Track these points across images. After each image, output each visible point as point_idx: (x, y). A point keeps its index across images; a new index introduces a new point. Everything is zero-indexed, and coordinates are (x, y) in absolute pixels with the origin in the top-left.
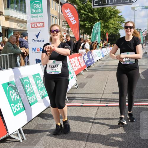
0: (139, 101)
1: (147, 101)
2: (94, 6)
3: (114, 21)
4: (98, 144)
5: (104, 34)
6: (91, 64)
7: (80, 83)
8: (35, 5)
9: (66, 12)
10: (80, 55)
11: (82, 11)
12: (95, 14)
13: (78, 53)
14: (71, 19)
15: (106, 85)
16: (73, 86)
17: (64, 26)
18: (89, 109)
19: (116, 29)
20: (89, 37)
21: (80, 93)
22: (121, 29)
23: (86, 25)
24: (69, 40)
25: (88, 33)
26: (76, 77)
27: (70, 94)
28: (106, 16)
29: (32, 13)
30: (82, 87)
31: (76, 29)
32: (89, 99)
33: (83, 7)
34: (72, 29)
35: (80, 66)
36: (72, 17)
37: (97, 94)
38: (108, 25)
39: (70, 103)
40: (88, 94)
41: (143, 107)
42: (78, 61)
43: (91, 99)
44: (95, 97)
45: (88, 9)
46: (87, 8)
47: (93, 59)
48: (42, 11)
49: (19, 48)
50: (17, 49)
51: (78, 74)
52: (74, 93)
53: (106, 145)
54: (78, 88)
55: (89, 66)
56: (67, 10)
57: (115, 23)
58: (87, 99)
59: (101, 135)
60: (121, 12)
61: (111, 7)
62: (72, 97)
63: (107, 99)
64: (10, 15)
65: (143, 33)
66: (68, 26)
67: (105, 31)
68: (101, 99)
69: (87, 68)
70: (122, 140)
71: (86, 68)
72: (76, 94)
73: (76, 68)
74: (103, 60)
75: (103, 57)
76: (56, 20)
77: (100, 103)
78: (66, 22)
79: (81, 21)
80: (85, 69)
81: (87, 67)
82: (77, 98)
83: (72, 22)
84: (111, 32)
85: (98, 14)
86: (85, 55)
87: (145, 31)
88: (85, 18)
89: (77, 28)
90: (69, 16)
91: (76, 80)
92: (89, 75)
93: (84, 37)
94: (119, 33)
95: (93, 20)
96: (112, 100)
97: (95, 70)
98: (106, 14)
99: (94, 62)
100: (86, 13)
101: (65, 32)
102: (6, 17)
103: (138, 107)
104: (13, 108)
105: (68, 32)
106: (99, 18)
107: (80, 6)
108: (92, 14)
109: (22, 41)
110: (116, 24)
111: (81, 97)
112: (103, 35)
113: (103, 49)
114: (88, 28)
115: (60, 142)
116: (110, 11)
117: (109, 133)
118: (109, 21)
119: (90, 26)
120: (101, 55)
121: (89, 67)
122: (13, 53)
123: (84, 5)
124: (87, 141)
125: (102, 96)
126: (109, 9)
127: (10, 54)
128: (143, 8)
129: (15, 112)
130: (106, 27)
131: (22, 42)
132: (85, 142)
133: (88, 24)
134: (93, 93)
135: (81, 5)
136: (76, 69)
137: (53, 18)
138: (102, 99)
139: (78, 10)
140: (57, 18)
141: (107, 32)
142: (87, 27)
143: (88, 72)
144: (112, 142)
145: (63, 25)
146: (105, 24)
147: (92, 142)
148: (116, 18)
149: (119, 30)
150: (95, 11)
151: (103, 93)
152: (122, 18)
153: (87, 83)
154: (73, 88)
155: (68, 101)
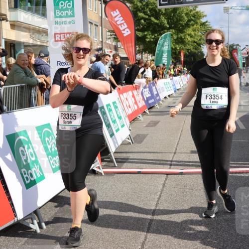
2: (160, 5)
3: (194, 30)
4: (166, 236)
5: (177, 52)
6: (154, 103)
7: (135, 135)
8: (62, 4)
9: (114, 15)
10: (137, 88)
11: (141, 14)
12: (163, 18)
13: (134, 85)
14: (121, 27)
15: (179, 139)
16: (125, 140)
17: (109, 38)
18: (151, 178)
19: (197, 44)
20: (151, 58)
21: (136, 151)
23: (147, 38)
24: (117, 63)
25: (150, 50)
26: (130, 124)
27: (119, 153)
28: (181, 22)
29: (56, 17)
30: (140, 142)
31: (130, 45)
32: (150, 161)
33: (141, 6)
34: (124, 45)
35: (136, 106)
36: (123, 24)
37: (165, 153)
38: (183, 37)
39: (120, 168)
40: (149, 154)
41: (242, 175)
42: (133, 99)
43: (154, 162)
44: (161, 159)
45: (151, 10)
46: (148, 9)
47: (158, 95)
48: (73, 13)
49: (36, 75)
50: (31, 78)
51: (133, 120)
52: (127, 151)
53: (179, 238)
54: (133, 143)
55: (152, 106)
56: (115, 12)
57: (195, 35)
58: (148, 161)
59: (172, 222)
60: (206, 16)
61: (189, 7)
62: (123, 157)
63: (181, 162)
64: (19, 20)
65: (242, 52)
66: (116, 39)
67: (178, 48)
68: (171, 161)
69: (148, 109)
70: (207, 230)
72: (129, 154)
73: (130, 109)
74: (174, 97)
75: (175, 91)
76: (96, 29)
77: (170, 168)
78: (113, 32)
79: (138, 30)
80: (145, 112)
81: (149, 107)
82: (132, 161)
83: (123, 32)
84: (188, 50)
85: (168, 19)
86: (145, 87)
87: (247, 47)
88: (145, 25)
89: (132, 42)
90: (118, 23)
91: (130, 130)
92: (151, 121)
94: (203, 52)
95: (158, 30)
96: (190, 164)
97: (162, 113)
98: (180, 18)
99: (160, 99)
100: (147, 17)
101: (110, 49)
102: (12, 23)
103: (234, 175)
104: (25, 176)
105: (116, 48)
106: (168, 26)
107: (136, 5)
108: (157, 19)
109: (40, 63)
110: (198, 36)
111: (138, 158)
112: (175, 55)
113: (175, 78)
114: (150, 42)
115: (104, 232)
116: (187, 14)
117: (185, 219)
118: (185, 30)
119: (153, 39)
120: (172, 88)
121: (151, 108)
122: (24, 84)
123: (144, 3)
124: (148, 232)
125: (174, 156)
126: (185, 11)
127: (19, 85)
128: (244, 9)
129: (27, 182)
130: (180, 41)
131: (39, 65)
132: (146, 233)
133: (150, 35)
134: (158, 151)
135: (139, 4)
136: (130, 112)
137: (91, 25)
138: (174, 161)
139: (133, 11)
140: (97, 26)
141: (182, 49)
142: (148, 42)
143: (149, 117)
144: (190, 234)
145: (108, 37)
146: (179, 36)
147: (156, 233)
148: (198, 26)
149: (202, 46)
150: (161, 14)
151: (175, 151)
152: (207, 26)
153: (148, 134)
154: (124, 143)
155: (116, 165)
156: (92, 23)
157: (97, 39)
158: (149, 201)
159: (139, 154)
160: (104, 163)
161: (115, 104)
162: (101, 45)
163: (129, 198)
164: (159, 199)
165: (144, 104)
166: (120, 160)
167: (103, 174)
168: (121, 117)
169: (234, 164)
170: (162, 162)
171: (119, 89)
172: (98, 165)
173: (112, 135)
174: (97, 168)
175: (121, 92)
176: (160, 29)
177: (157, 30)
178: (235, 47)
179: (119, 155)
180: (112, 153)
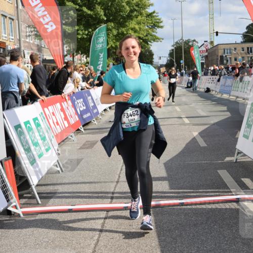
0: (195, 194)
1: (211, 194)
3: (139, 23)
6: (91, 117)
9: (33, 5)
14: (44, 20)
16: (51, 169)
17: (29, 36)
19: (143, 40)
20: (85, 60)
21: (67, 182)
22: (154, 41)
23: (79, 34)
26: (59, 147)
27: (44, 185)
28: (121, 13)
30: (72, 170)
32: (85, 195)
35: (66, 122)
36: (45, 15)
37: (104, 182)
38: (125, 32)
39: (45, 206)
40: (84, 185)
41: (204, 206)
42: (62, 113)
43: (91, 195)
44: (100, 191)
47: (95, 107)
51: (63, 141)
52: (55, 182)
54: (62, 171)
55: (88, 122)
57: (140, 28)
58: (82, 195)
60: (152, 5)
62: (49, 191)
65: (200, 49)
66: (38, 36)
68: (113, 193)
69: (83, 126)
71: (81, 127)
72: (58, 186)
73: (58, 127)
76: (11, 23)
77: (111, 203)
80: (78, 130)
81: (83, 124)
82: (61, 195)
83: (46, 26)
85: (105, 10)
87: (205, 43)
89: (58, 38)
90: (39, 14)
91: (59, 154)
92: (87, 142)
93: (75, 60)
94: (151, 51)
95: (94, 23)
97: (100, 130)
98: (120, 9)
99: (98, 113)
100: (78, 7)
103: (194, 207)
106: (105, 19)
108: (91, 10)
110: (144, 31)
111: (70, 191)
114: (82, 39)
118: (127, 24)
119: (87, 35)
121: (87, 124)
125: (116, 186)
133: (82, 30)
134: (96, 181)
136: (58, 130)
137: (4, 19)
138: (117, 193)
140: (13, 20)
142: (80, 39)
143: (83, 136)
145: (28, 34)
146: (120, 31)
148: (143, 18)
149: (149, 43)
150: (95, 3)
151: (118, 179)
152: (155, 18)
153: (82, 159)
154: (50, 172)
155: (40, 202)
156: (6, 17)
157: (13, 38)
158: (83, 248)
159: (71, 185)
160: (23, 201)
161: (37, 121)
162: (18, 45)
163: (56, 246)
164: (96, 245)
165: (78, 119)
166: (45, 195)
167: (22, 215)
168: (45, 137)
169: (193, 192)
170: (100, 195)
171: (43, 100)
172: (14, 204)
173: (33, 162)
174: (12, 207)
175: (44, 105)
176: (96, 22)
177: (92, 23)
178: (191, 44)
179: (43, 189)
180: (33, 187)
